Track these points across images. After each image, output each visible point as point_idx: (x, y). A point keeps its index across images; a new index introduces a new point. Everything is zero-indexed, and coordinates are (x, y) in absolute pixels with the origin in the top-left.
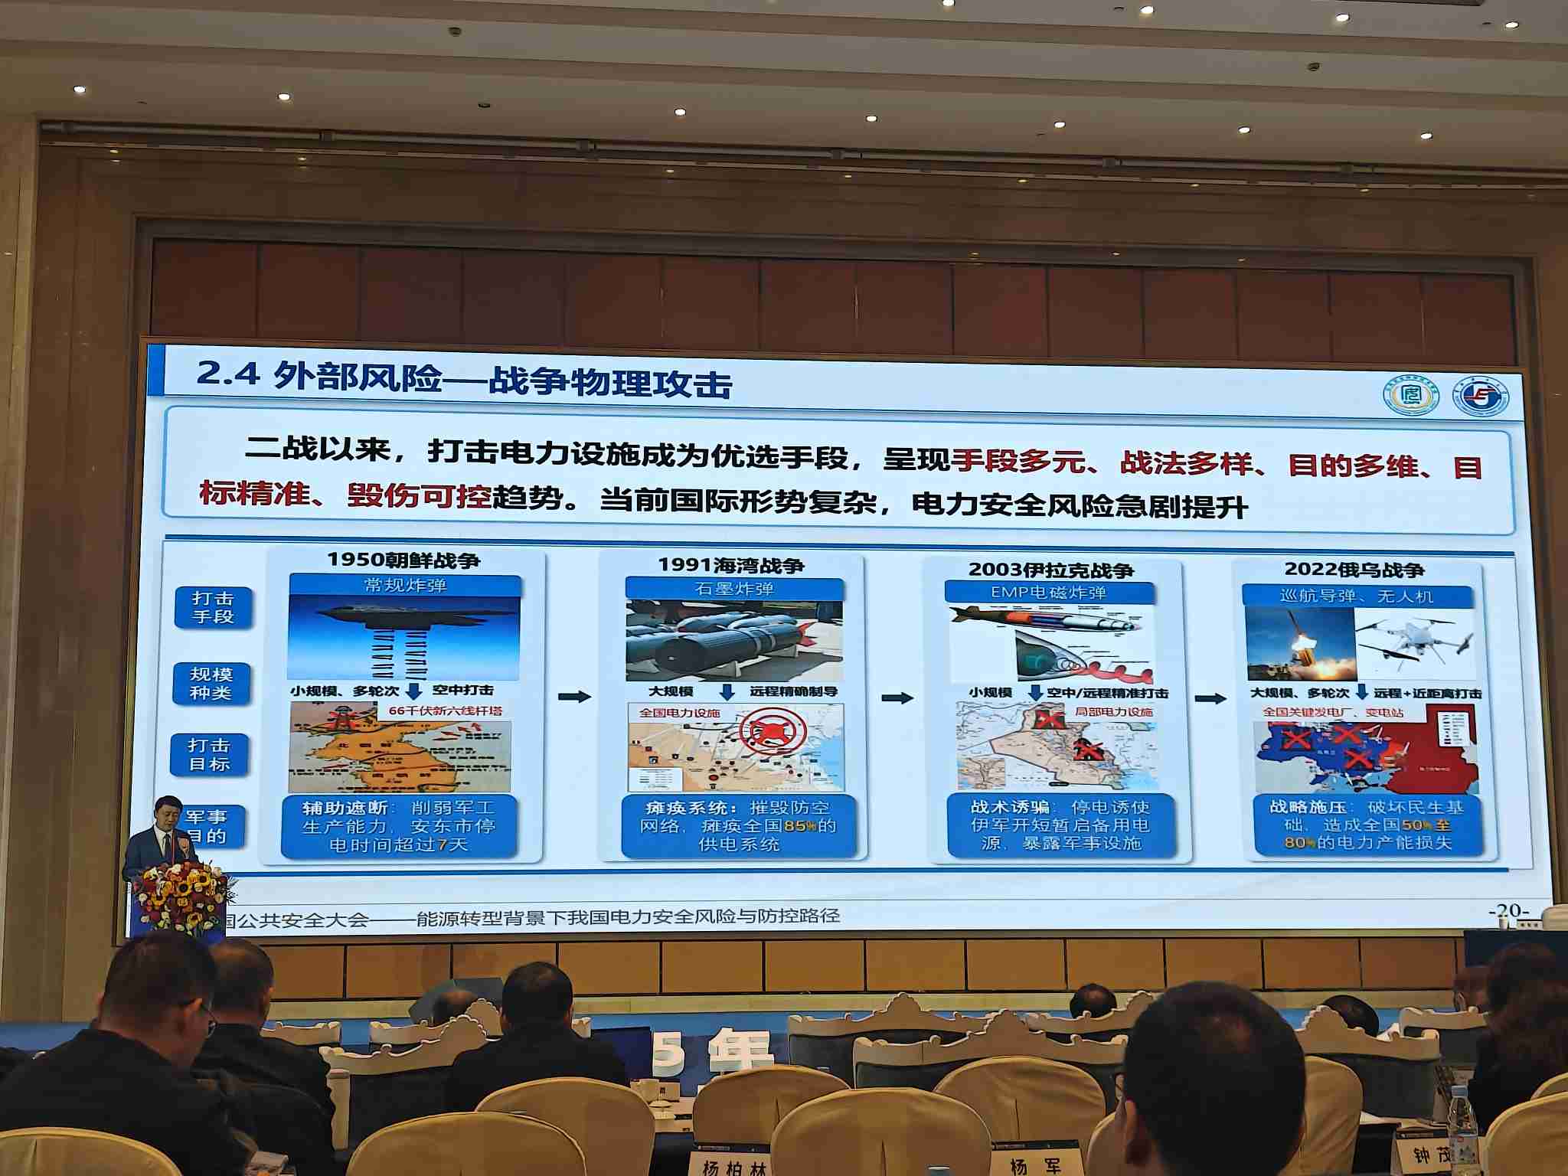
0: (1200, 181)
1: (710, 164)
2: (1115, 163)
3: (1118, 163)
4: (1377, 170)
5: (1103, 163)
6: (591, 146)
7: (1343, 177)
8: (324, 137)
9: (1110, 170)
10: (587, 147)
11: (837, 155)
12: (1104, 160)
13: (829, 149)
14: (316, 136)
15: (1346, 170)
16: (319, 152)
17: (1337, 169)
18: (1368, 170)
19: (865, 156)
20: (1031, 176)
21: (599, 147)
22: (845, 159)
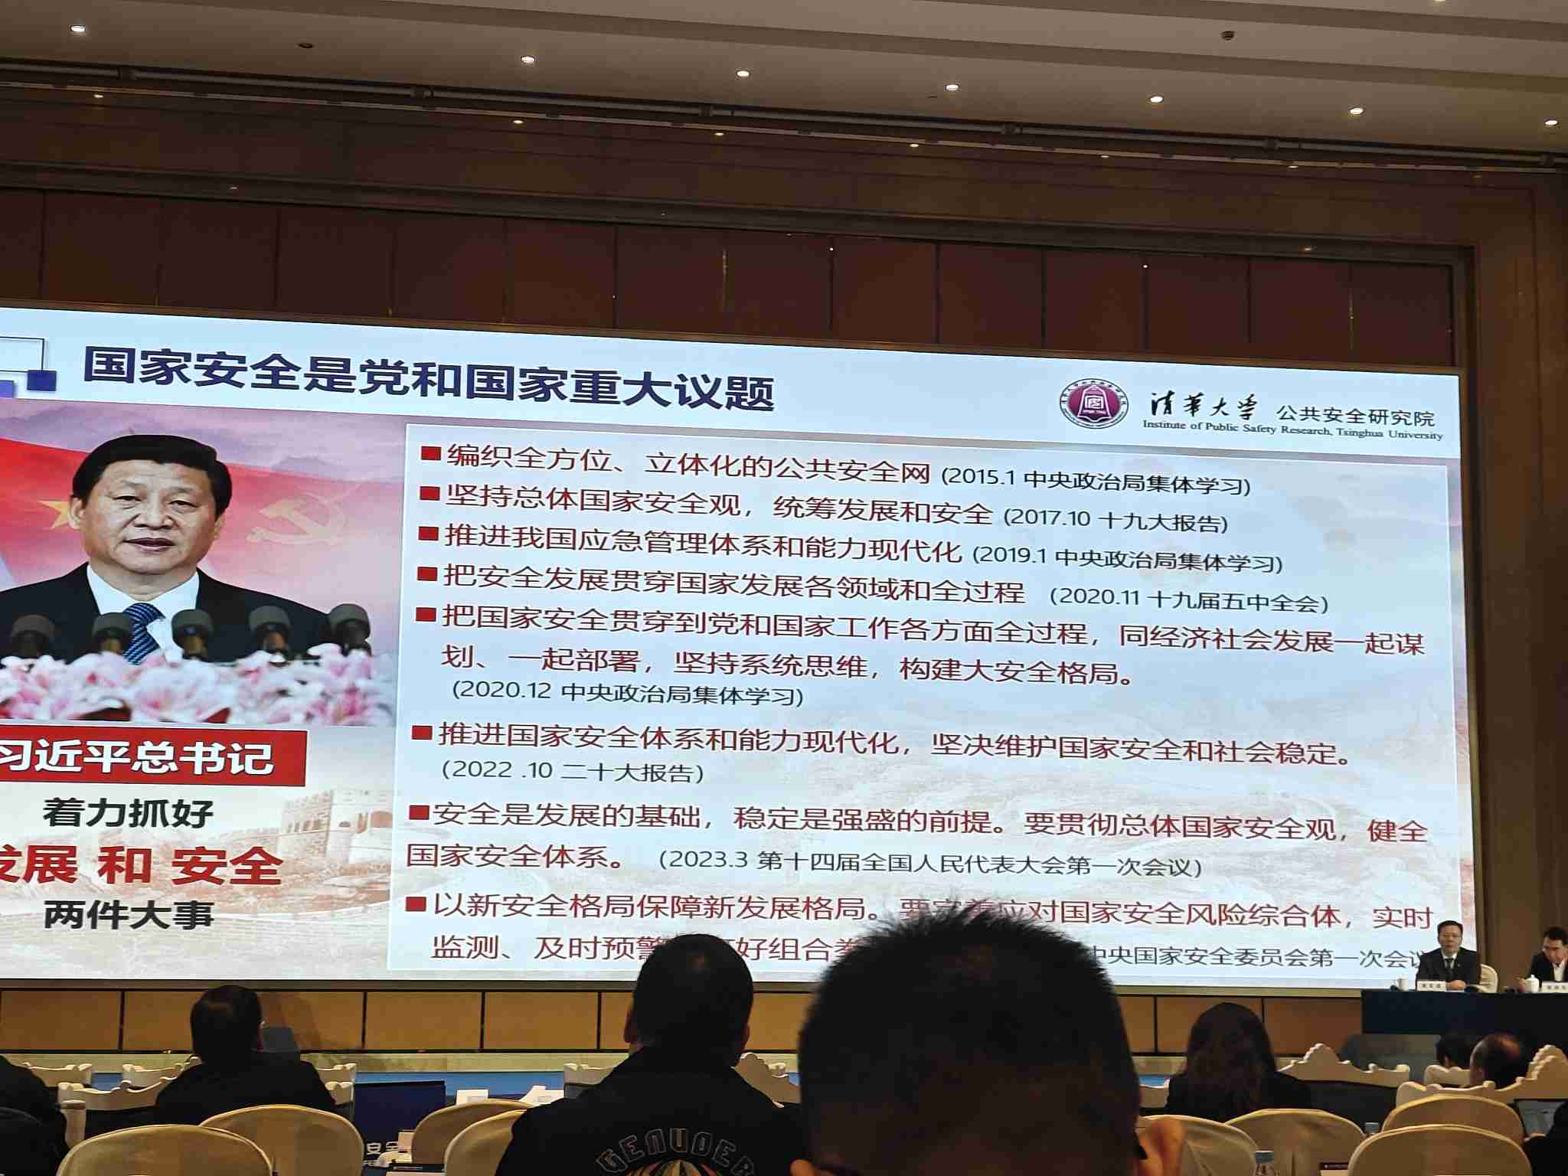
0: (1112, 153)
1: (562, 117)
2: (1014, 130)
3: (1018, 130)
4: (1305, 146)
5: (1002, 129)
6: (428, 93)
7: (1269, 152)
8: (121, 74)
9: (1009, 138)
10: (425, 94)
11: (705, 111)
12: (1004, 126)
13: (696, 105)
14: (115, 73)
15: (1271, 145)
16: (116, 90)
17: (1261, 143)
18: (1296, 146)
19: (737, 113)
20: (923, 141)
21: (436, 94)
22: (715, 116)
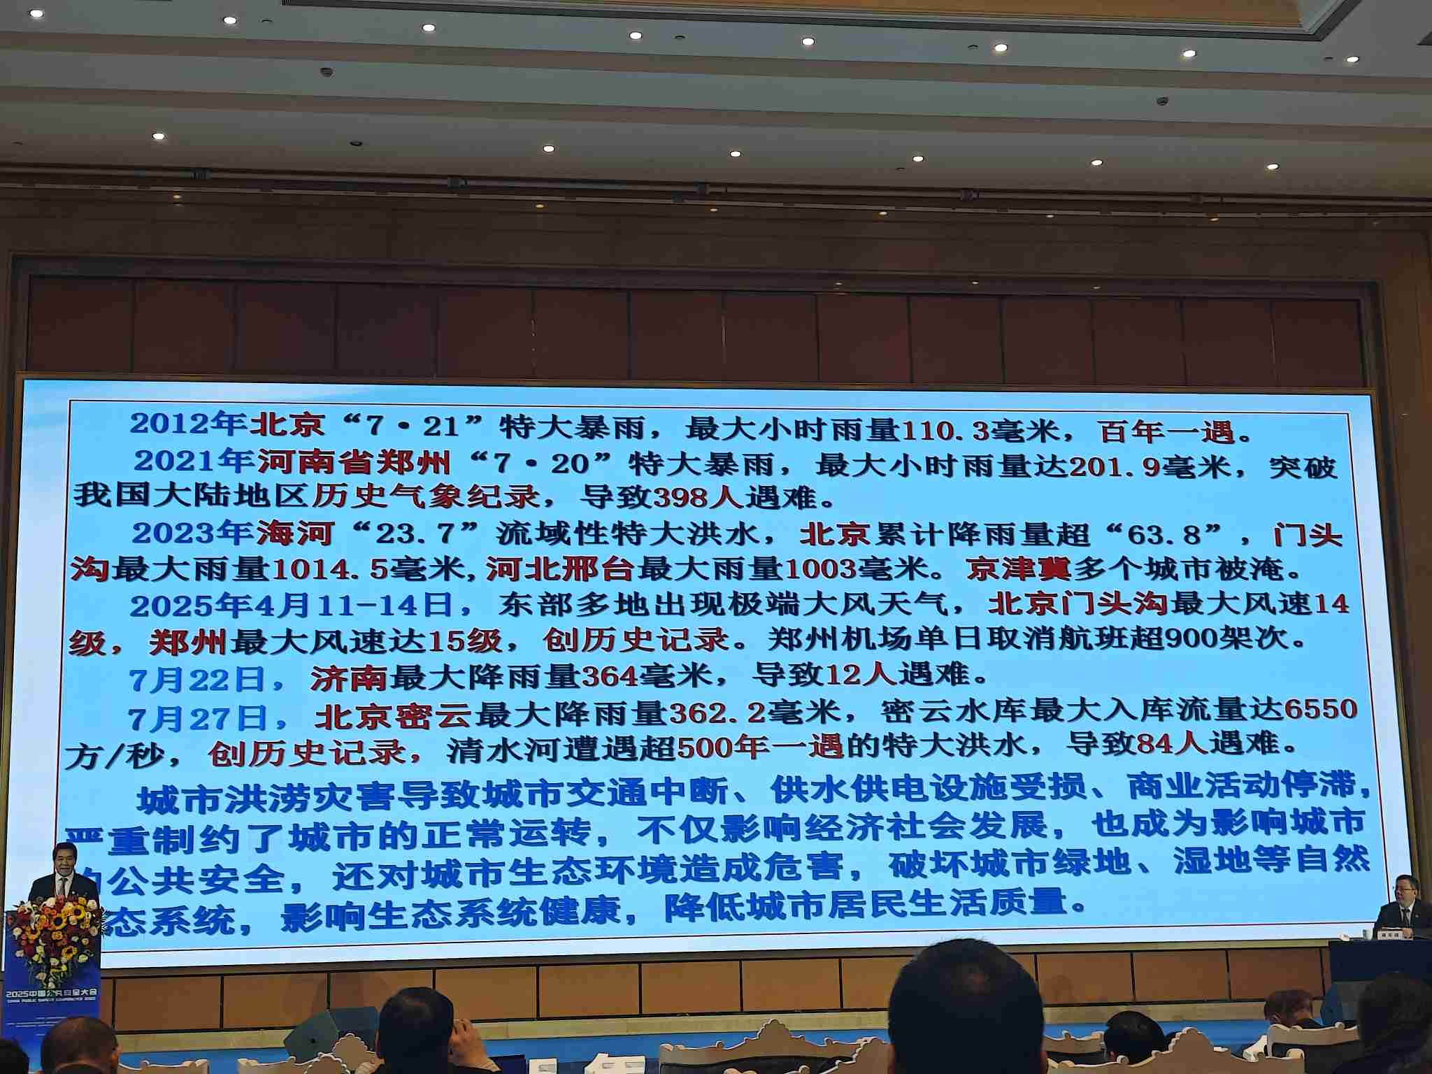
0: (1056, 212)
1: (578, 199)
2: (969, 196)
3: (975, 195)
4: (1226, 200)
5: (961, 195)
6: (462, 183)
7: (1194, 206)
8: (198, 176)
9: (967, 202)
10: (458, 183)
11: (703, 189)
12: (963, 193)
13: (695, 184)
14: (191, 174)
15: (1197, 200)
16: (194, 189)
17: (1188, 199)
18: (1218, 200)
19: (730, 190)
20: (893, 208)
21: (470, 183)
22: (711, 193)
